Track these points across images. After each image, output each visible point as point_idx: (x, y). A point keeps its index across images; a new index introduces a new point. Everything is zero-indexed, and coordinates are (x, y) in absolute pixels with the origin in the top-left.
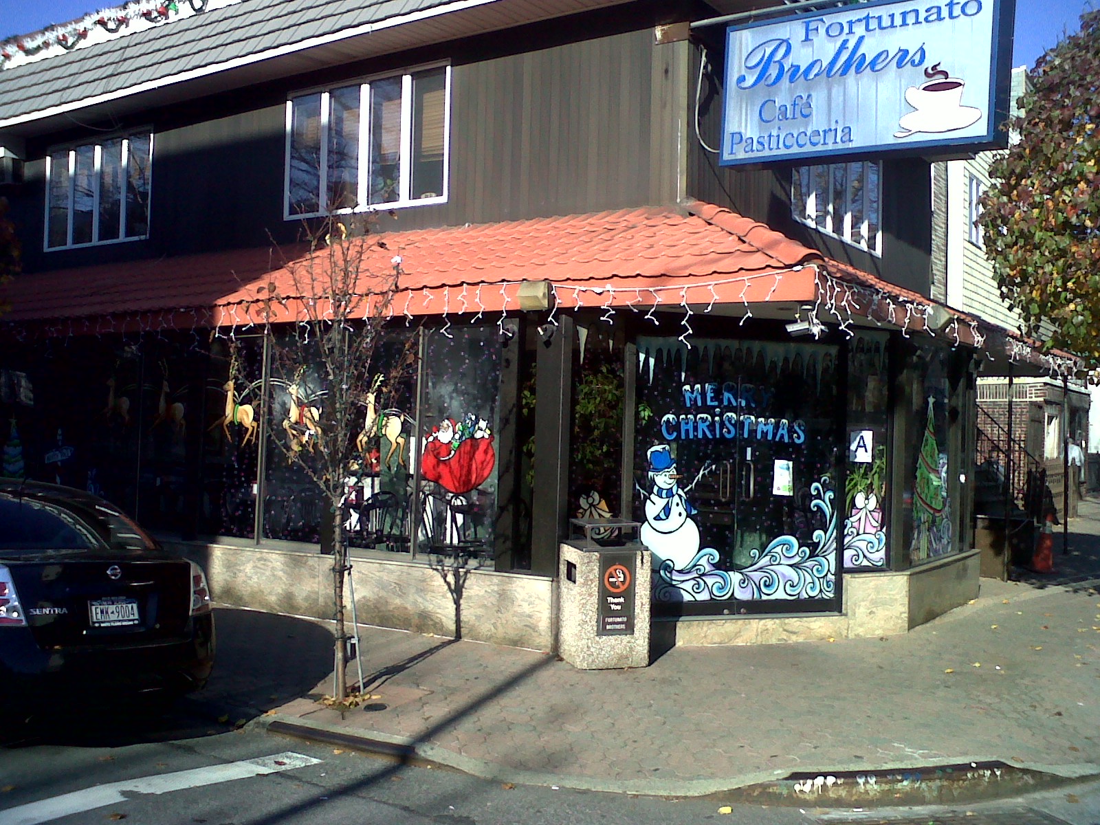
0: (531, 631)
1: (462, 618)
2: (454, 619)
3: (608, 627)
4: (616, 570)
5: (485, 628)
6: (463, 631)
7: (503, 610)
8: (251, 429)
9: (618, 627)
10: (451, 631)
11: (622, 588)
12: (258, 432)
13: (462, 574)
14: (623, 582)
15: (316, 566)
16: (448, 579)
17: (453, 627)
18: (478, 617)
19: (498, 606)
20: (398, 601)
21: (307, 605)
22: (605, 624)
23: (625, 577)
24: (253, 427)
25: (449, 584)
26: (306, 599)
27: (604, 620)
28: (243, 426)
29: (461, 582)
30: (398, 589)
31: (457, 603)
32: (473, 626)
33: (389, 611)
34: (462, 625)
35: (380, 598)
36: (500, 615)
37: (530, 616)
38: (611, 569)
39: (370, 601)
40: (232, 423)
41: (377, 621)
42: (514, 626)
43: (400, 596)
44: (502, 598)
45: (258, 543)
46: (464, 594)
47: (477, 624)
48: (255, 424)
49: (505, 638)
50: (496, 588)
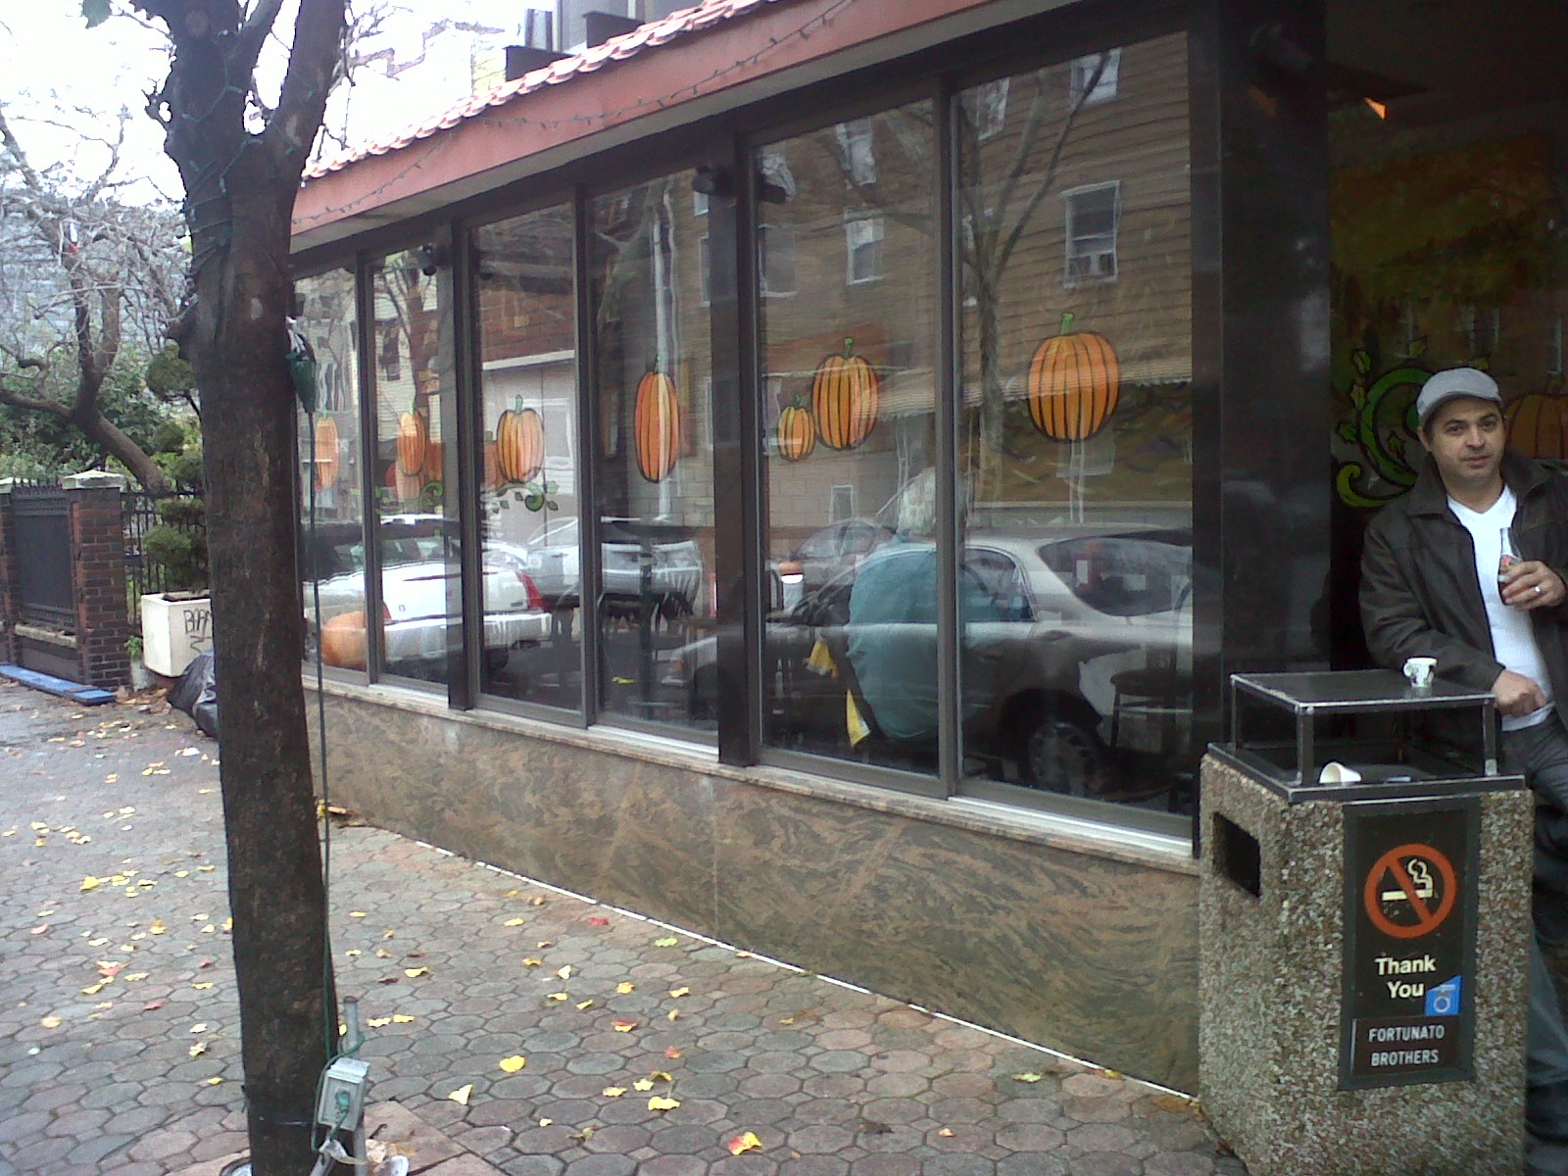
3: (1377, 1059)
4: (1404, 861)
9: (1412, 1057)
11: (1429, 923)
14: (1432, 904)
22: (1367, 1048)
23: (1438, 886)
27: (1363, 1033)
38: (1389, 859)
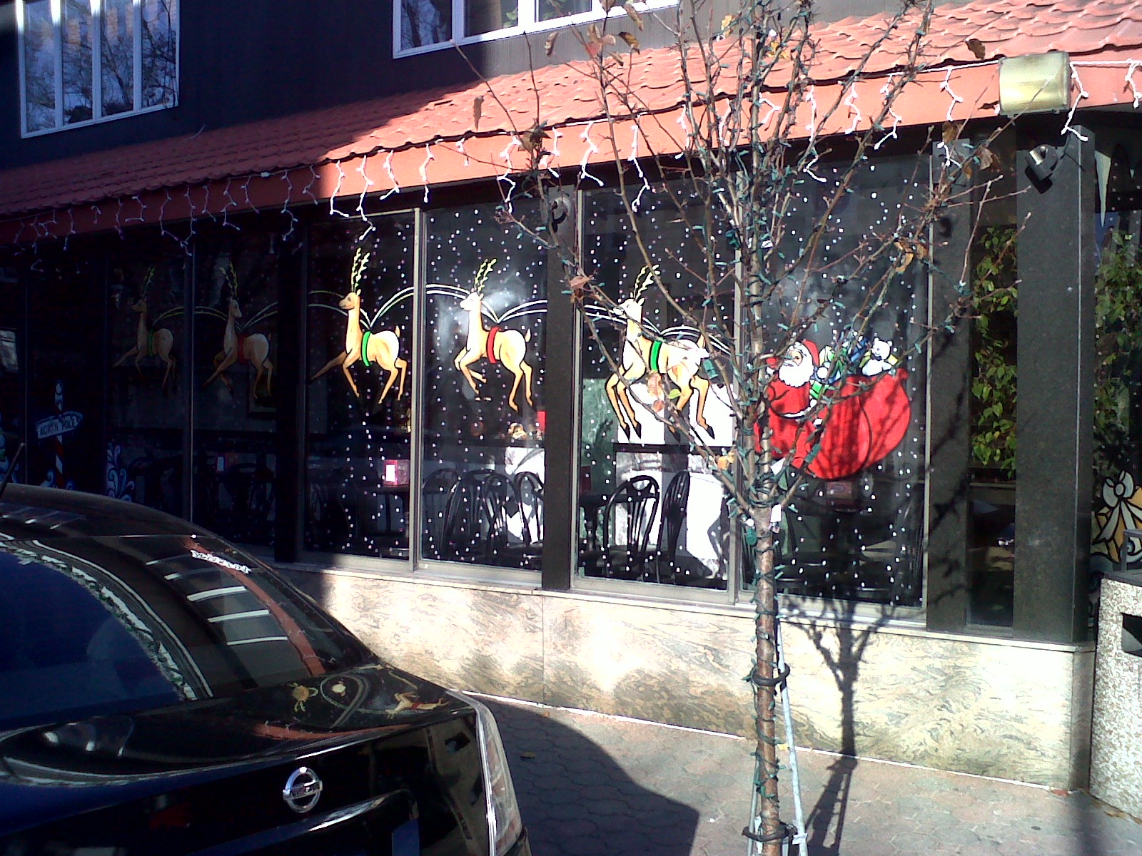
0: (1022, 747)
1: (857, 717)
2: (840, 718)
5: (913, 737)
6: (860, 742)
7: (954, 706)
8: (394, 373)
10: (833, 740)
12: (408, 378)
13: (856, 634)
15: (537, 611)
16: (823, 643)
17: (837, 734)
18: (897, 718)
19: (944, 698)
20: (713, 681)
21: (519, 679)
24: (400, 370)
25: (826, 653)
26: (519, 669)
28: (381, 368)
29: (854, 649)
30: (711, 658)
31: (846, 688)
32: (884, 733)
33: (693, 697)
34: (857, 729)
35: (674, 673)
36: (946, 714)
37: (1019, 720)
39: (652, 678)
40: (358, 363)
41: (667, 713)
42: (982, 737)
43: (717, 671)
44: (953, 682)
45: (415, 567)
46: (860, 672)
47: (893, 729)
48: (402, 364)
49: (957, 758)
50: (938, 664)
